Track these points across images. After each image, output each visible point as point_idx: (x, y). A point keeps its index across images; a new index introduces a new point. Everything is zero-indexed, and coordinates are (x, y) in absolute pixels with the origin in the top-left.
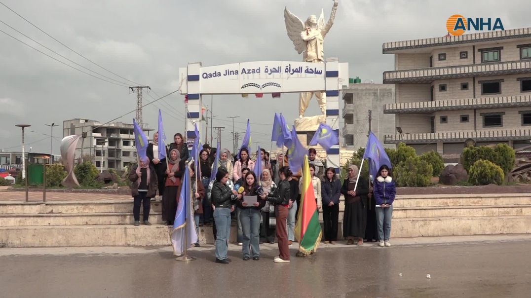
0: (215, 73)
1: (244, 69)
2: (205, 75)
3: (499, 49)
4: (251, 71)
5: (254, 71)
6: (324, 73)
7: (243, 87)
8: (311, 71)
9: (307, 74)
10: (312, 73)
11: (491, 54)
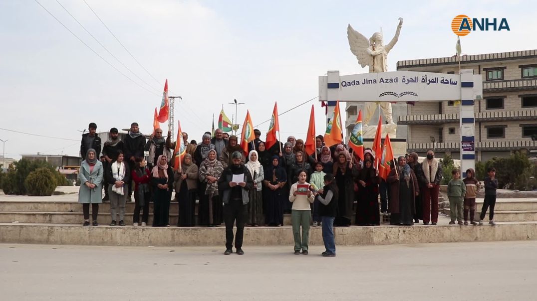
0: (354, 82)
1: (382, 79)
2: (344, 84)
3: (502, 69)
4: (388, 81)
5: (391, 81)
6: (459, 84)
7: (381, 95)
8: (446, 82)
9: (443, 84)
10: (448, 83)
11: (495, 73)
